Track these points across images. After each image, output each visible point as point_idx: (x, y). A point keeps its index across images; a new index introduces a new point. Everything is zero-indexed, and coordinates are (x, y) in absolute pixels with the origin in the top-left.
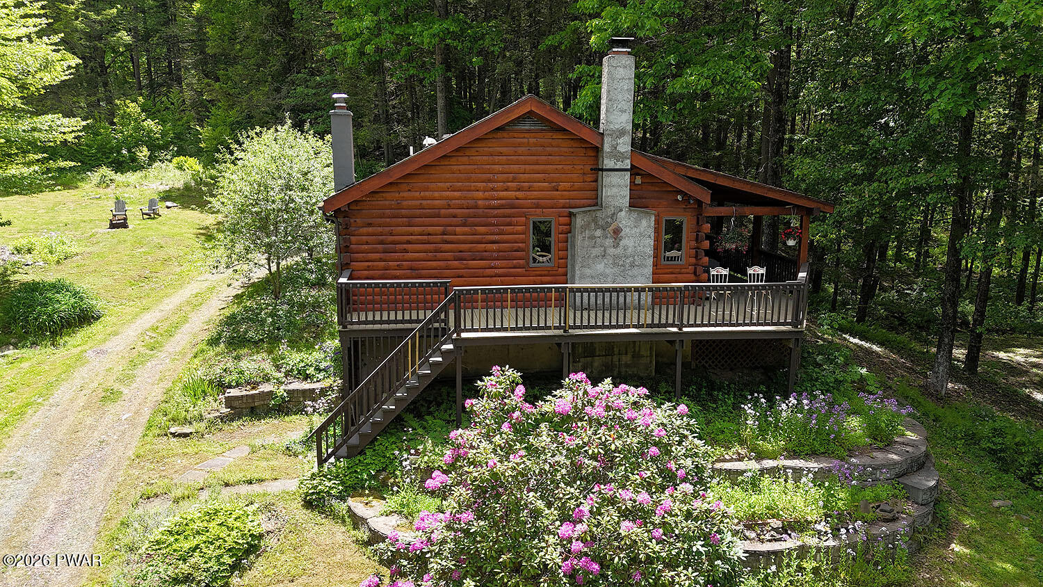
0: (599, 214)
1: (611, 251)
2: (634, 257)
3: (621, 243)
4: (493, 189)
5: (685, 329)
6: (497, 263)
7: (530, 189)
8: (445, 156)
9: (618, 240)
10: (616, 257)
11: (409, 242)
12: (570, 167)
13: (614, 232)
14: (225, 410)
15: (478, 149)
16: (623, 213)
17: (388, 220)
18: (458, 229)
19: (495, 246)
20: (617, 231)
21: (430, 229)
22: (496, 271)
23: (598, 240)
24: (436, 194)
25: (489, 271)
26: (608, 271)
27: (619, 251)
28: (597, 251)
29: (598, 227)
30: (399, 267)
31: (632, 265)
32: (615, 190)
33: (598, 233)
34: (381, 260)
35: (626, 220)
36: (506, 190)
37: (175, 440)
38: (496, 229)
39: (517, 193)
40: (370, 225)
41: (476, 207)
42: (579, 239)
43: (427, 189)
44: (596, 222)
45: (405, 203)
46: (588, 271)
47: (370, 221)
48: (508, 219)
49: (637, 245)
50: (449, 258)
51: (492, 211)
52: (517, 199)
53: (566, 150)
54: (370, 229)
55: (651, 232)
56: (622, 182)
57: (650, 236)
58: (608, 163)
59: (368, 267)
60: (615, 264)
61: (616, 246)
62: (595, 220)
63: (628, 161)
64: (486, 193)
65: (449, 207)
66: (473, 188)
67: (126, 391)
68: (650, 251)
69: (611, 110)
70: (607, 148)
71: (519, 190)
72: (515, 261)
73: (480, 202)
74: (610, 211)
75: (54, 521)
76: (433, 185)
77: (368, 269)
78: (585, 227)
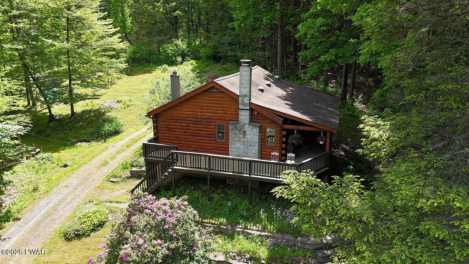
0: (237, 125)
1: (242, 139)
2: (251, 142)
3: (246, 137)
4: (203, 112)
5: (251, 176)
6: (205, 138)
7: (216, 113)
8: (187, 99)
9: (245, 136)
10: (244, 142)
11: (176, 128)
12: (230, 106)
13: (243, 133)
14: (129, 175)
15: (199, 98)
16: (246, 126)
17: (169, 120)
18: (192, 125)
19: (204, 132)
20: (244, 132)
21: (183, 124)
22: (205, 141)
23: (237, 135)
24: (185, 112)
25: (202, 141)
26: (241, 146)
27: (245, 140)
28: (237, 139)
29: (237, 130)
30: (173, 137)
31: (250, 145)
32: (243, 117)
33: (237, 132)
34: (167, 134)
35: (247, 128)
36: (208, 113)
37: (110, 183)
38: (205, 126)
39: (212, 114)
40: (163, 121)
41: (198, 118)
42: (230, 133)
43: (181, 111)
44: (236, 128)
45: (174, 115)
46: (233, 146)
47: (163, 120)
48: (209, 123)
49: (252, 138)
50: (189, 135)
51: (203, 120)
52: (212, 116)
53: (229, 99)
54: (164, 123)
55: (257, 134)
56: (246, 114)
57: (257, 135)
58: (241, 107)
59: (163, 135)
60: (243, 144)
61: (244, 138)
62: (236, 127)
63: (248, 107)
64: (201, 113)
65: (189, 117)
66: (197, 111)
67: (110, 162)
68: (257, 141)
69: (241, 87)
70: (240, 101)
71: (212, 113)
72: (211, 138)
73: (199, 116)
74: (242, 124)
75: (68, 204)
76: (183, 109)
77: (163, 136)
78: (233, 130)
